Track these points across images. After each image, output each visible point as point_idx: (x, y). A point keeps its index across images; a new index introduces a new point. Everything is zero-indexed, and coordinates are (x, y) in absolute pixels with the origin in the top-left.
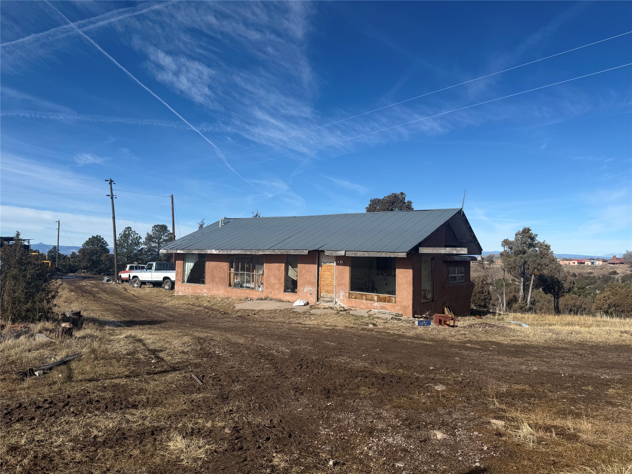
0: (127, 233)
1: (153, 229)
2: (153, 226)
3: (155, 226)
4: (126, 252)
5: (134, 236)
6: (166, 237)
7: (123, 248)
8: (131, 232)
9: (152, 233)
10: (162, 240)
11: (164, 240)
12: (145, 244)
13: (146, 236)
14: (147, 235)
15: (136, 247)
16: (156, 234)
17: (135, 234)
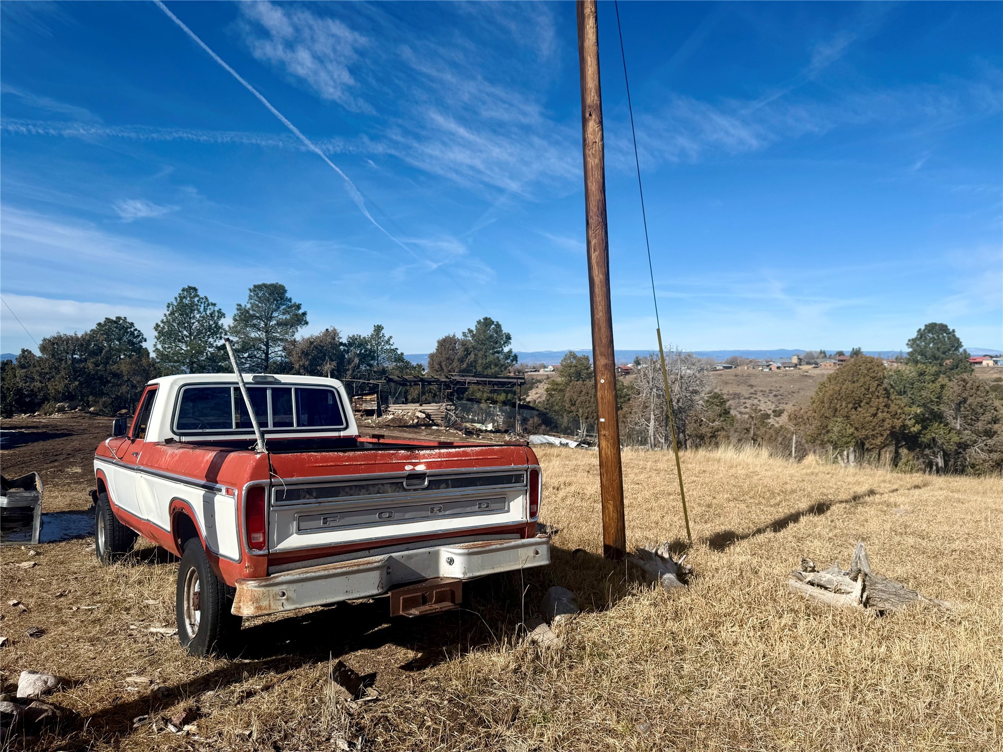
0: (187, 301)
1: (250, 295)
2: (252, 287)
3: (255, 286)
4: (187, 351)
5: (205, 310)
6: (284, 314)
7: (179, 341)
8: (196, 299)
9: (249, 306)
10: (273, 322)
11: (279, 324)
12: (234, 331)
13: (236, 312)
14: (238, 310)
15: (211, 340)
16: (257, 306)
17: (208, 305)
